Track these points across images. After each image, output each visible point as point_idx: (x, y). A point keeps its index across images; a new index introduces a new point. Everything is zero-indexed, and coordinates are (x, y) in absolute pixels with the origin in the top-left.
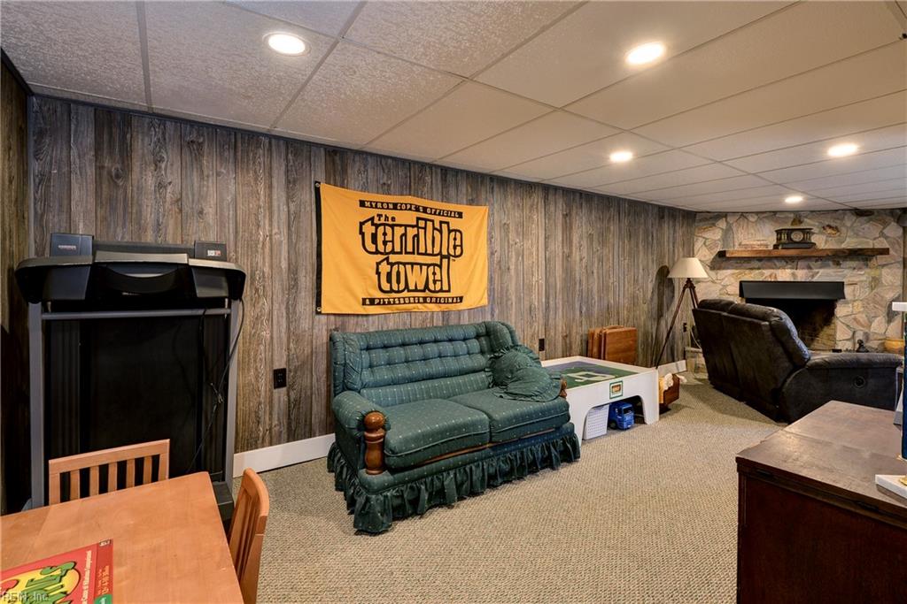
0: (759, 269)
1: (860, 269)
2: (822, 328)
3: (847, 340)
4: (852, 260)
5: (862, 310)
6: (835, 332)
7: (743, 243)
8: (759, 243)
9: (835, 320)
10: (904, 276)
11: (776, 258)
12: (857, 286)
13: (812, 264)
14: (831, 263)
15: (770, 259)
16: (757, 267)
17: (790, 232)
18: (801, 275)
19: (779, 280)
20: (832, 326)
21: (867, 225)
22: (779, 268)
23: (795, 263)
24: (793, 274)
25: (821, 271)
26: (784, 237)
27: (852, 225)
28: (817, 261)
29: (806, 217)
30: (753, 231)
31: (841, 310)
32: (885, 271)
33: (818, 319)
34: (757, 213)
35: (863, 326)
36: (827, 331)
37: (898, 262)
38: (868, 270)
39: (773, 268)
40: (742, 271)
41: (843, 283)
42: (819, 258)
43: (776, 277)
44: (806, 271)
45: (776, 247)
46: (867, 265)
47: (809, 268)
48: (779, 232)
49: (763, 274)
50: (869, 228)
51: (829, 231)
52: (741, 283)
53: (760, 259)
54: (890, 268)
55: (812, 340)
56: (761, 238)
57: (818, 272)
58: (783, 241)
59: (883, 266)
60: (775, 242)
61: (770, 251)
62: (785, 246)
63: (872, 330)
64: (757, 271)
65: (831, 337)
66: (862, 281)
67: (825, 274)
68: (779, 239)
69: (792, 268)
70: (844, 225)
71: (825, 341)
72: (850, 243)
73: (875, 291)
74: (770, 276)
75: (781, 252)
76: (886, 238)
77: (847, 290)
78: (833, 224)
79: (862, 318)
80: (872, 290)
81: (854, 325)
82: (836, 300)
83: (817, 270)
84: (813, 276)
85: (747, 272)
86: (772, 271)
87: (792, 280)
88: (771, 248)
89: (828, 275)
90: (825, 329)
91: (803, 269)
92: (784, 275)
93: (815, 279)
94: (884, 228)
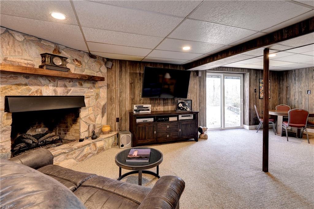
0: (26, 85)
1: (91, 88)
2: (71, 125)
3: (85, 131)
4: (88, 83)
5: (92, 112)
6: (80, 128)
7: (8, 59)
8: (26, 62)
9: (79, 120)
10: (107, 92)
11: (42, 76)
12: (90, 98)
13: (67, 83)
14: (78, 84)
15: (36, 76)
16: (23, 83)
17: (52, 56)
18: (60, 91)
19: (43, 95)
20: (78, 124)
21: (94, 64)
22: (44, 85)
23: (56, 82)
24: (55, 91)
25: (73, 89)
26: (48, 60)
27: (88, 62)
28: (70, 82)
29: (63, 50)
30: (20, 50)
31: (83, 113)
32: (101, 90)
33: (69, 120)
34: (24, 34)
35: (93, 121)
36: (75, 127)
37: (105, 86)
38: (95, 89)
39: (39, 85)
40: (9, 86)
41: (84, 97)
42: (71, 79)
43: (41, 93)
44: (63, 88)
45: (41, 67)
46: (94, 87)
47: (65, 86)
48: (43, 56)
49: (29, 90)
50: (95, 66)
51: (77, 63)
52: (6, 98)
53: (27, 76)
54: (103, 89)
55: (65, 134)
56: (29, 58)
57: (70, 90)
58: (47, 63)
59: (100, 87)
60: (40, 64)
61: (36, 69)
62: (49, 67)
63: (96, 122)
64: (25, 87)
65: (77, 131)
66: (92, 95)
67: (74, 91)
68: (44, 62)
69: (54, 86)
70: (84, 61)
71: (73, 134)
72: (87, 72)
73: (97, 101)
74: (37, 92)
75: (45, 71)
76: (101, 72)
77: (86, 101)
78: (78, 59)
79: (92, 117)
80: (96, 100)
81: (89, 122)
82: (80, 108)
83: (70, 88)
84: (67, 92)
85: (14, 87)
86: (38, 87)
87: (54, 95)
88: (37, 67)
89: (76, 92)
90: (74, 126)
91: (61, 87)
92: (48, 90)
93: (69, 94)
94: (100, 67)
